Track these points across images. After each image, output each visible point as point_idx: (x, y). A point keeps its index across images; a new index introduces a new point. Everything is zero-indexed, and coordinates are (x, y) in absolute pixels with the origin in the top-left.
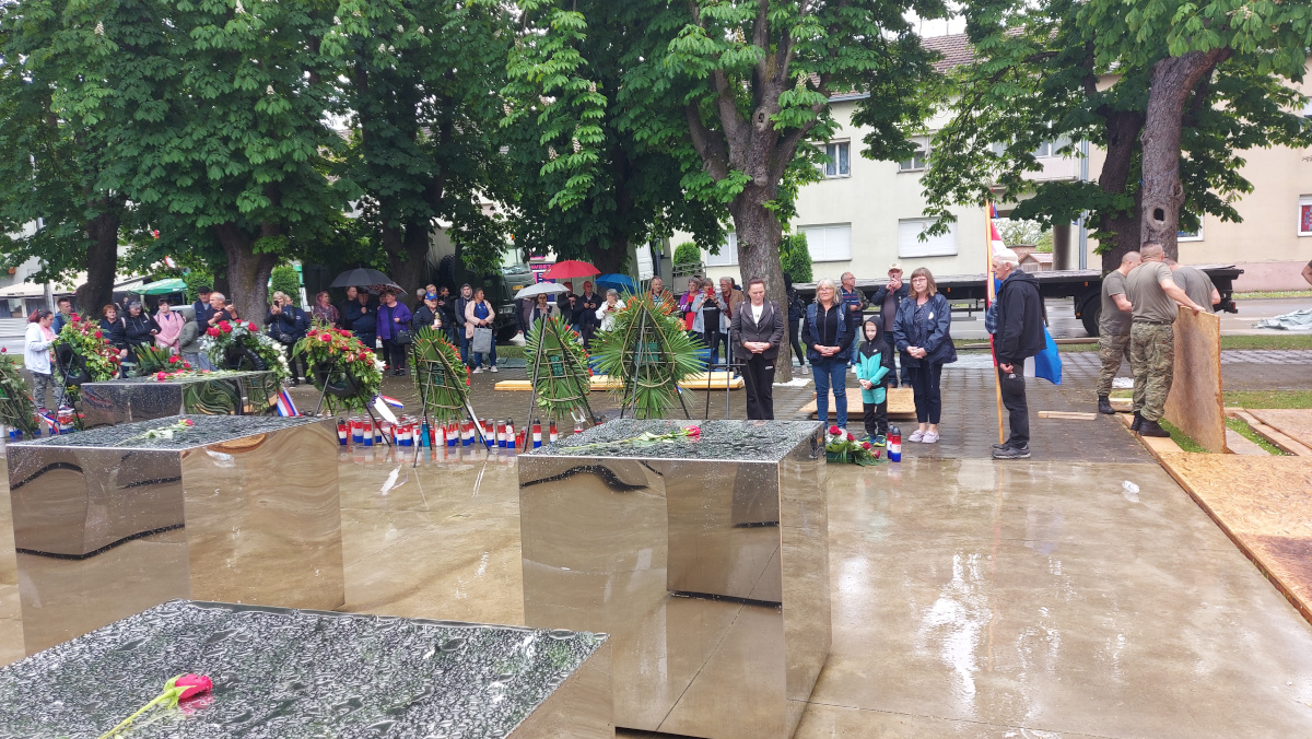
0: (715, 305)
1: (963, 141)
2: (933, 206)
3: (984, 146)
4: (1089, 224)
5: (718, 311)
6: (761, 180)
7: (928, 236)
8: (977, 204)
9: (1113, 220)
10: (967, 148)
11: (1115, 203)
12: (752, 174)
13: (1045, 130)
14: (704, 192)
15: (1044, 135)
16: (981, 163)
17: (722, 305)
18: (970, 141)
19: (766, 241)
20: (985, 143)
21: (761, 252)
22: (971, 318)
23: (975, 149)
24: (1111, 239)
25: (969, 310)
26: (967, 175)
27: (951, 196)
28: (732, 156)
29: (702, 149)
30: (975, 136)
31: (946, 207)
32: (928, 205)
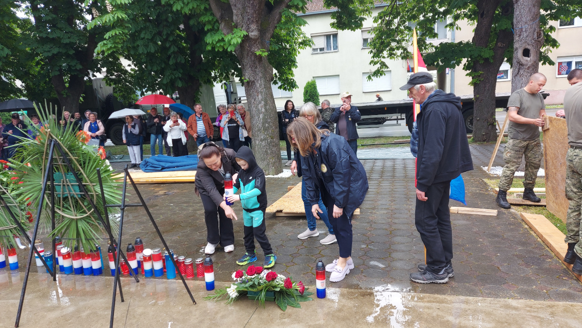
0: (236, 122)
1: (392, 21)
2: (376, 59)
3: (404, 23)
4: (466, 68)
5: (238, 126)
6: (254, 34)
7: (372, 78)
8: (400, 58)
9: (480, 64)
10: (394, 25)
11: (482, 54)
12: (247, 30)
13: (439, 13)
14: (218, 45)
15: (438, 16)
16: (402, 32)
17: (240, 121)
18: (396, 21)
19: (261, 78)
20: (405, 22)
21: (258, 85)
22: (398, 124)
23: (399, 25)
24: (479, 76)
25: (397, 119)
26: (394, 40)
27: (385, 53)
28: (235, 18)
29: (218, 15)
30: (399, 17)
31: (383, 60)
32: (373, 59)
